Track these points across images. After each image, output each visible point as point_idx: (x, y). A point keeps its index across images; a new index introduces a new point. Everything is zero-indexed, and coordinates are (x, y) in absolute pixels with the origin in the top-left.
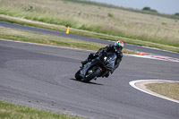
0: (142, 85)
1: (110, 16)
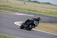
1: (8, 1)
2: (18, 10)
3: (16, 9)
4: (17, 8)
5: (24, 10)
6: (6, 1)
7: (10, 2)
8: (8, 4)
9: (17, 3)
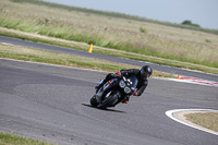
0: (181, 115)
1: (143, 31)
2: (180, 63)
3: (174, 62)
4: (176, 58)
5: (203, 63)
6: (138, 31)
7: (150, 33)
8: (146, 41)
9: (178, 38)
